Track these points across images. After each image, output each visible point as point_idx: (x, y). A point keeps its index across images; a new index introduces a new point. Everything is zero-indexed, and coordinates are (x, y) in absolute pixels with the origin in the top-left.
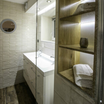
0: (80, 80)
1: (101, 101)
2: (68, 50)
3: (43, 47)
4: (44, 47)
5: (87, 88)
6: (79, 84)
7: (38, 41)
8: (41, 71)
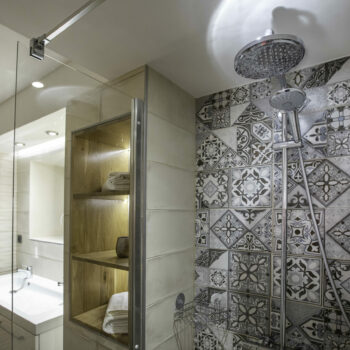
0: (110, 322)
1: (137, 346)
2: (97, 267)
3: (37, 257)
4: (40, 256)
5: (123, 335)
6: (109, 330)
7: (20, 239)
8: (29, 322)
